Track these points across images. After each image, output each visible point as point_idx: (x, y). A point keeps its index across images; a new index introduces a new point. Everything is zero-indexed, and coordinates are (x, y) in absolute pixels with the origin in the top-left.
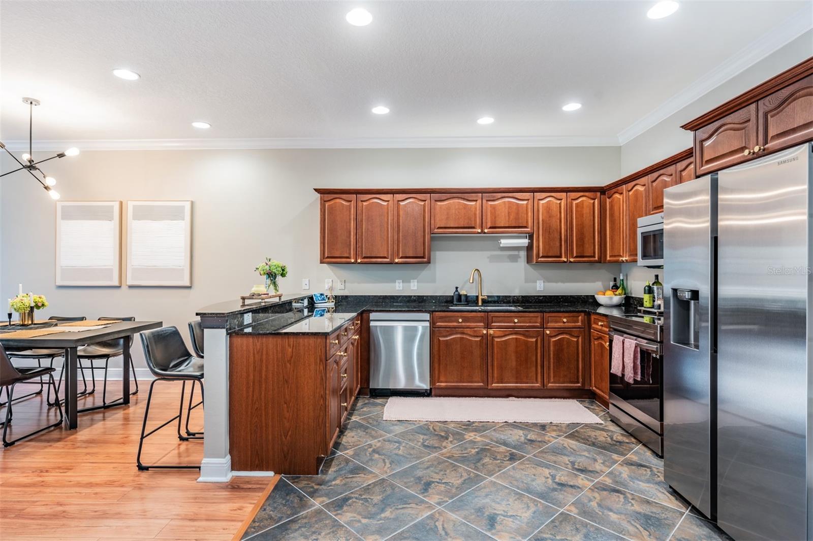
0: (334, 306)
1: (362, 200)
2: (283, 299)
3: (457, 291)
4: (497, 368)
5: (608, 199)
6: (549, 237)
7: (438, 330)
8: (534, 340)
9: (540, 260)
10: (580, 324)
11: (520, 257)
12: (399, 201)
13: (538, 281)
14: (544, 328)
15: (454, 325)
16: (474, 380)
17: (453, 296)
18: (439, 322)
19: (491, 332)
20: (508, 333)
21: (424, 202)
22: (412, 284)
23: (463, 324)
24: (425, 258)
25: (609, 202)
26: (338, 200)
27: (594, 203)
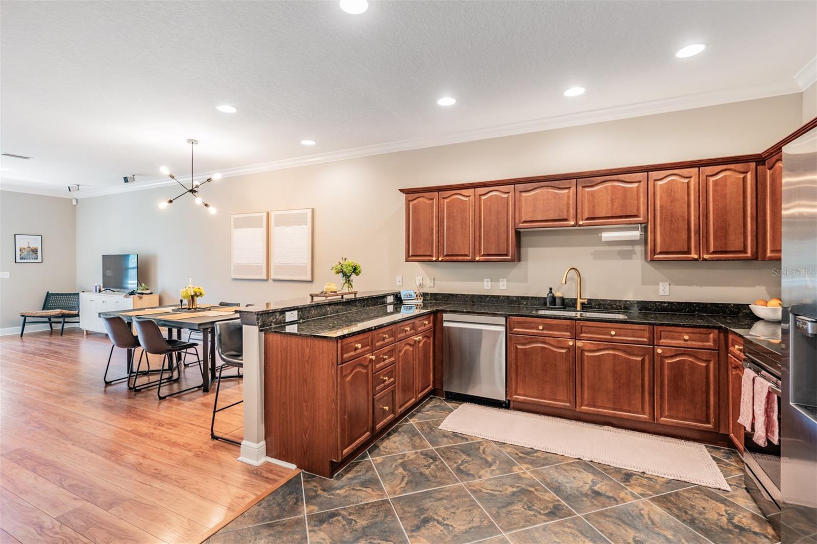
0: (422, 304)
1: (444, 197)
2: (358, 296)
3: (551, 292)
4: (588, 388)
5: (768, 170)
6: (671, 227)
7: (515, 337)
8: (640, 359)
9: (657, 258)
10: (710, 344)
11: (635, 253)
12: (480, 195)
13: (660, 283)
14: (653, 345)
15: (533, 333)
16: (558, 398)
17: (546, 298)
18: (517, 328)
19: (579, 344)
20: (601, 347)
21: (508, 194)
22: (501, 283)
23: (545, 332)
24: (509, 256)
25: (770, 175)
26: (421, 199)
27: (744, 179)
